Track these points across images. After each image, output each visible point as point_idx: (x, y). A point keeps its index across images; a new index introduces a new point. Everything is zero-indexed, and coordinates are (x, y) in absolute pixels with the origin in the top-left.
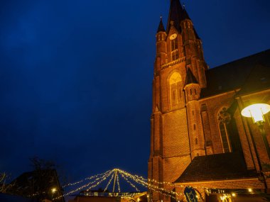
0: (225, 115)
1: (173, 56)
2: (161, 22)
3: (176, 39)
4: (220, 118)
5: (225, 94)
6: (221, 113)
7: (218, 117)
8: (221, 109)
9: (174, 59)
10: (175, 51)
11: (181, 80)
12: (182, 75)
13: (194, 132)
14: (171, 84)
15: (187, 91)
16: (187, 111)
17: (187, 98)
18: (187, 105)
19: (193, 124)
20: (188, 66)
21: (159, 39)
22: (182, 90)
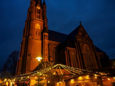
0: (55, 49)
3: (40, 10)
4: (53, 49)
5: (56, 42)
8: (54, 47)
9: (38, 18)
10: (38, 14)
11: (40, 29)
12: (41, 27)
13: (46, 51)
14: (36, 27)
15: (45, 35)
16: (44, 42)
17: (44, 38)
18: (44, 40)
19: (46, 48)
20: (45, 26)
21: (33, 4)
22: (40, 33)
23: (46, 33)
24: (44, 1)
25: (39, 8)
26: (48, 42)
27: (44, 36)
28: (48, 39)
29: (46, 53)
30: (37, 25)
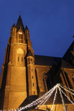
0: (45, 75)
1: (20, 42)
2: (14, 24)
3: (22, 35)
4: (43, 76)
5: (46, 66)
6: (43, 74)
8: (43, 72)
10: (20, 39)
11: (23, 53)
12: (24, 51)
13: (32, 80)
14: (17, 53)
15: (29, 59)
16: (28, 68)
17: (28, 62)
18: (28, 65)
19: (32, 76)
20: (29, 49)
21: (13, 30)
22: (23, 58)
23: (30, 57)
24: (26, 27)
25: (21, 33)
26: (35, 67)
27: (28, 61)
28: (34, 63)
29: (32, 82)
30: (19, 50)
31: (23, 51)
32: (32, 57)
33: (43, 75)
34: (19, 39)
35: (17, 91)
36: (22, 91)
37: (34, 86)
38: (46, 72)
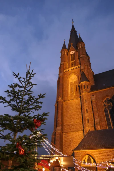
0: (108, 103)
1: (72, 65)
2: (64, 45)
3: (74, 54)
4: (105, 105)
6: (105, 101)
7: (103, 105)
8: (105, 99)
10: (73, 61)
11: (77, 80)
13: (86, 115)
14: (70, 82)
15: (82, 86)
19: (85, 109)
20: (82, 71)
21: (63, 54)
22: (78, 86)
23: (82, 83)
26: (91, 94)
31: (77, 77)
32: (85, 82)
33: (105, 103)
34: (71, 62)
35: (71, 131)
36: (77, 131)
37: (88, 122)
38: (109, 98)
